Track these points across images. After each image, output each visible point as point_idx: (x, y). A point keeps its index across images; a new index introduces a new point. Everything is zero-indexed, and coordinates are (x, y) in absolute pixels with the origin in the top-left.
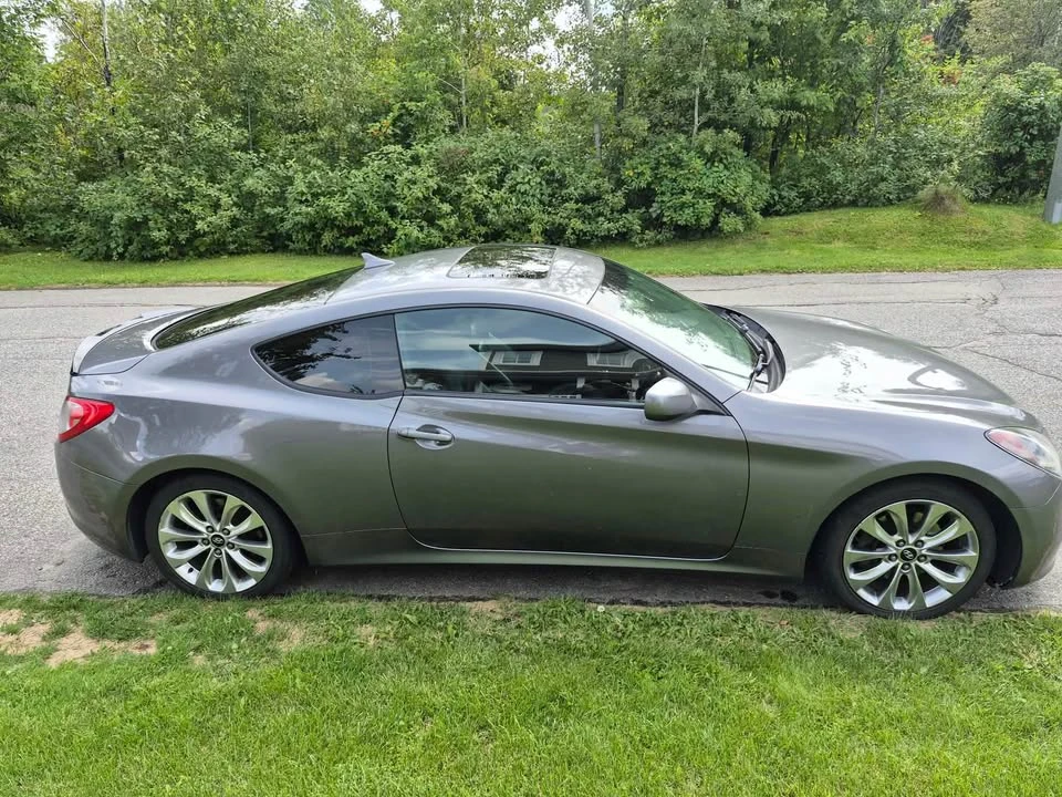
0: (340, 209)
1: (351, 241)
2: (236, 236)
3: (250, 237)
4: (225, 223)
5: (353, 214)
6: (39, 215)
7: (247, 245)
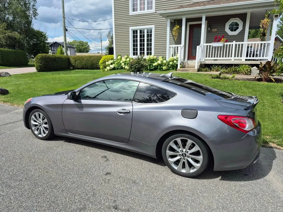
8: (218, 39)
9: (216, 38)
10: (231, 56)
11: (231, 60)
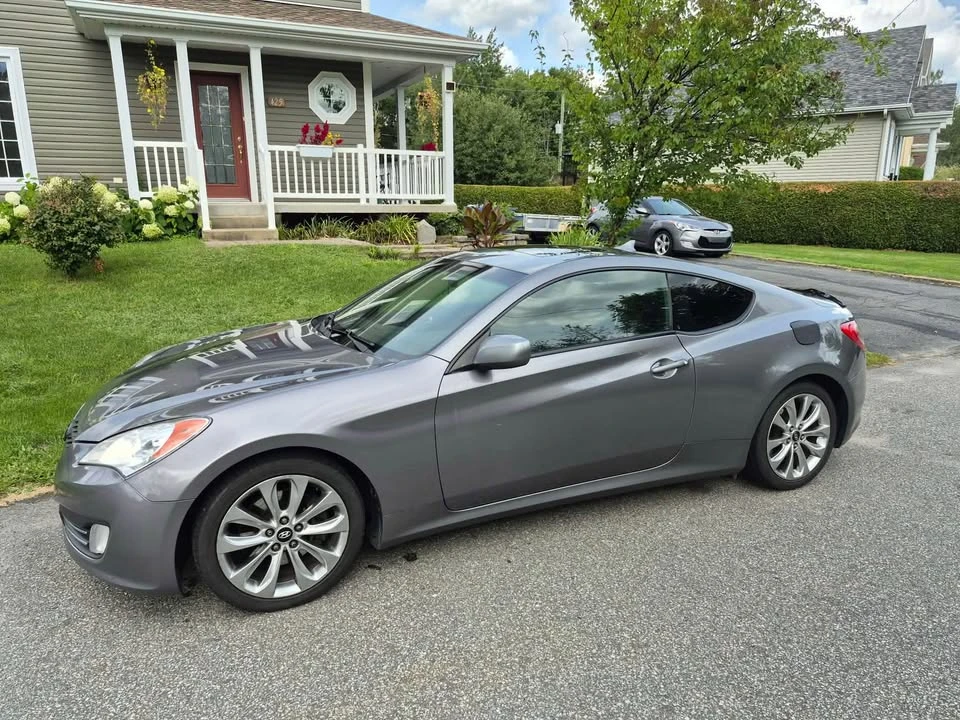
8: (312, 133)
9: (305, 130)
10: (358, 191)
11: (358, 200)
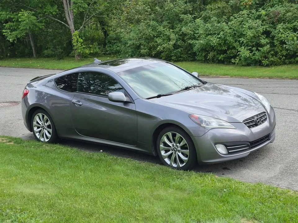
0: (214, 41)
1: (221, 57)
2: (176, 53)
3: (182, 54)
4: (171, 47)
5: (222, 44)
6: (113, 41)
7: (181, 57)
